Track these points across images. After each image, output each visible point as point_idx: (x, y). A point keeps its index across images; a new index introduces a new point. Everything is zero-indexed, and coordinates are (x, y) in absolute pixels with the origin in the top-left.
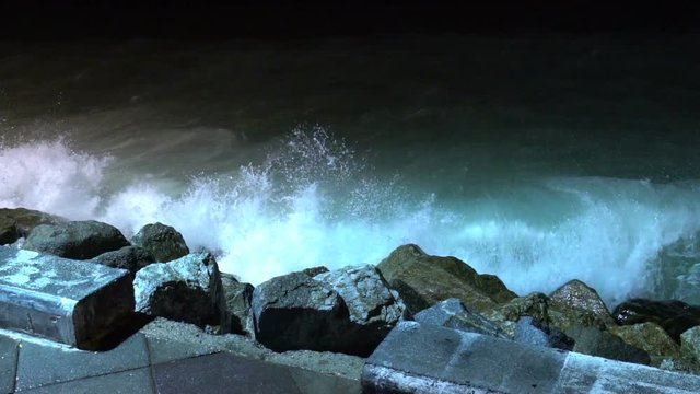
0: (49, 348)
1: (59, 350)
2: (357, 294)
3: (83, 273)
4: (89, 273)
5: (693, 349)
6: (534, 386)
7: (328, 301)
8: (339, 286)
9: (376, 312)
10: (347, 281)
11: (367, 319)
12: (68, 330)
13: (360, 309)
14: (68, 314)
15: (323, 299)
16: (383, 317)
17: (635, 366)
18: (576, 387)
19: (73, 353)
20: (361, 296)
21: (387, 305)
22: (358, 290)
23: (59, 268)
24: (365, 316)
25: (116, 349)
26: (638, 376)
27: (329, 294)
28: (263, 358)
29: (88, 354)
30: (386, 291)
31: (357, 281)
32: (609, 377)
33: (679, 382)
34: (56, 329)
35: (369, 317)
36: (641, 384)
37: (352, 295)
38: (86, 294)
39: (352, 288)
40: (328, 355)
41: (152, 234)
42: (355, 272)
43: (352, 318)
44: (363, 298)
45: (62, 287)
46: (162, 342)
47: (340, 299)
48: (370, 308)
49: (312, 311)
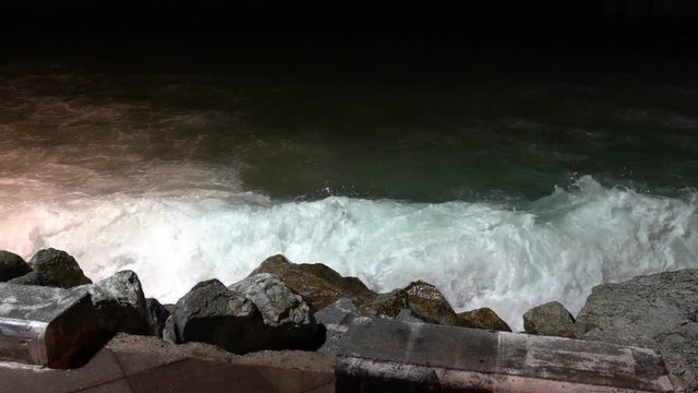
0: (19, 371)
1: (30, 371)
2: (267, 300)
3: (44, 297)
4: (50, 296)
5: (534, 325)
6: (482, 361)
7: (244, 308)
8: (251, 294)
9: (285, 315)
10: (257, 289)
11: (279, 322)
12: (39, 352)
13: (271, 313)
14: (39, 336)
15: (239, 307)
16: (291, 318)
17: (552, 338)
18: (514, 359)
19: (45, 372)
20: (271, 302)
21: (294, 307)
22: (268, 297)
23: (17, 294)
24: (276, 319)
25: (87, 366)
26: (557, 345)
27: (245, 302)
28: (230, 361)
29: (60, 372)
30: (291, 296)
31: (266, 289)
32: (537, 349)
33: (588, 348)
34: (26, 351)
35: (280, 319)
36: (561, 352)
37: (263, 301)
38: (54, 317)
39: (262, 295)
40: (287, 353)
41: (45, 259)
42: (263, 281)
43: (265, 321)
44: (273, 303)
45: (27, 311)
46: (129, 354)
47: (254, 305)
48: (280, 312)
49: (232, 317)
